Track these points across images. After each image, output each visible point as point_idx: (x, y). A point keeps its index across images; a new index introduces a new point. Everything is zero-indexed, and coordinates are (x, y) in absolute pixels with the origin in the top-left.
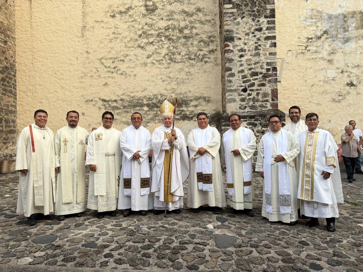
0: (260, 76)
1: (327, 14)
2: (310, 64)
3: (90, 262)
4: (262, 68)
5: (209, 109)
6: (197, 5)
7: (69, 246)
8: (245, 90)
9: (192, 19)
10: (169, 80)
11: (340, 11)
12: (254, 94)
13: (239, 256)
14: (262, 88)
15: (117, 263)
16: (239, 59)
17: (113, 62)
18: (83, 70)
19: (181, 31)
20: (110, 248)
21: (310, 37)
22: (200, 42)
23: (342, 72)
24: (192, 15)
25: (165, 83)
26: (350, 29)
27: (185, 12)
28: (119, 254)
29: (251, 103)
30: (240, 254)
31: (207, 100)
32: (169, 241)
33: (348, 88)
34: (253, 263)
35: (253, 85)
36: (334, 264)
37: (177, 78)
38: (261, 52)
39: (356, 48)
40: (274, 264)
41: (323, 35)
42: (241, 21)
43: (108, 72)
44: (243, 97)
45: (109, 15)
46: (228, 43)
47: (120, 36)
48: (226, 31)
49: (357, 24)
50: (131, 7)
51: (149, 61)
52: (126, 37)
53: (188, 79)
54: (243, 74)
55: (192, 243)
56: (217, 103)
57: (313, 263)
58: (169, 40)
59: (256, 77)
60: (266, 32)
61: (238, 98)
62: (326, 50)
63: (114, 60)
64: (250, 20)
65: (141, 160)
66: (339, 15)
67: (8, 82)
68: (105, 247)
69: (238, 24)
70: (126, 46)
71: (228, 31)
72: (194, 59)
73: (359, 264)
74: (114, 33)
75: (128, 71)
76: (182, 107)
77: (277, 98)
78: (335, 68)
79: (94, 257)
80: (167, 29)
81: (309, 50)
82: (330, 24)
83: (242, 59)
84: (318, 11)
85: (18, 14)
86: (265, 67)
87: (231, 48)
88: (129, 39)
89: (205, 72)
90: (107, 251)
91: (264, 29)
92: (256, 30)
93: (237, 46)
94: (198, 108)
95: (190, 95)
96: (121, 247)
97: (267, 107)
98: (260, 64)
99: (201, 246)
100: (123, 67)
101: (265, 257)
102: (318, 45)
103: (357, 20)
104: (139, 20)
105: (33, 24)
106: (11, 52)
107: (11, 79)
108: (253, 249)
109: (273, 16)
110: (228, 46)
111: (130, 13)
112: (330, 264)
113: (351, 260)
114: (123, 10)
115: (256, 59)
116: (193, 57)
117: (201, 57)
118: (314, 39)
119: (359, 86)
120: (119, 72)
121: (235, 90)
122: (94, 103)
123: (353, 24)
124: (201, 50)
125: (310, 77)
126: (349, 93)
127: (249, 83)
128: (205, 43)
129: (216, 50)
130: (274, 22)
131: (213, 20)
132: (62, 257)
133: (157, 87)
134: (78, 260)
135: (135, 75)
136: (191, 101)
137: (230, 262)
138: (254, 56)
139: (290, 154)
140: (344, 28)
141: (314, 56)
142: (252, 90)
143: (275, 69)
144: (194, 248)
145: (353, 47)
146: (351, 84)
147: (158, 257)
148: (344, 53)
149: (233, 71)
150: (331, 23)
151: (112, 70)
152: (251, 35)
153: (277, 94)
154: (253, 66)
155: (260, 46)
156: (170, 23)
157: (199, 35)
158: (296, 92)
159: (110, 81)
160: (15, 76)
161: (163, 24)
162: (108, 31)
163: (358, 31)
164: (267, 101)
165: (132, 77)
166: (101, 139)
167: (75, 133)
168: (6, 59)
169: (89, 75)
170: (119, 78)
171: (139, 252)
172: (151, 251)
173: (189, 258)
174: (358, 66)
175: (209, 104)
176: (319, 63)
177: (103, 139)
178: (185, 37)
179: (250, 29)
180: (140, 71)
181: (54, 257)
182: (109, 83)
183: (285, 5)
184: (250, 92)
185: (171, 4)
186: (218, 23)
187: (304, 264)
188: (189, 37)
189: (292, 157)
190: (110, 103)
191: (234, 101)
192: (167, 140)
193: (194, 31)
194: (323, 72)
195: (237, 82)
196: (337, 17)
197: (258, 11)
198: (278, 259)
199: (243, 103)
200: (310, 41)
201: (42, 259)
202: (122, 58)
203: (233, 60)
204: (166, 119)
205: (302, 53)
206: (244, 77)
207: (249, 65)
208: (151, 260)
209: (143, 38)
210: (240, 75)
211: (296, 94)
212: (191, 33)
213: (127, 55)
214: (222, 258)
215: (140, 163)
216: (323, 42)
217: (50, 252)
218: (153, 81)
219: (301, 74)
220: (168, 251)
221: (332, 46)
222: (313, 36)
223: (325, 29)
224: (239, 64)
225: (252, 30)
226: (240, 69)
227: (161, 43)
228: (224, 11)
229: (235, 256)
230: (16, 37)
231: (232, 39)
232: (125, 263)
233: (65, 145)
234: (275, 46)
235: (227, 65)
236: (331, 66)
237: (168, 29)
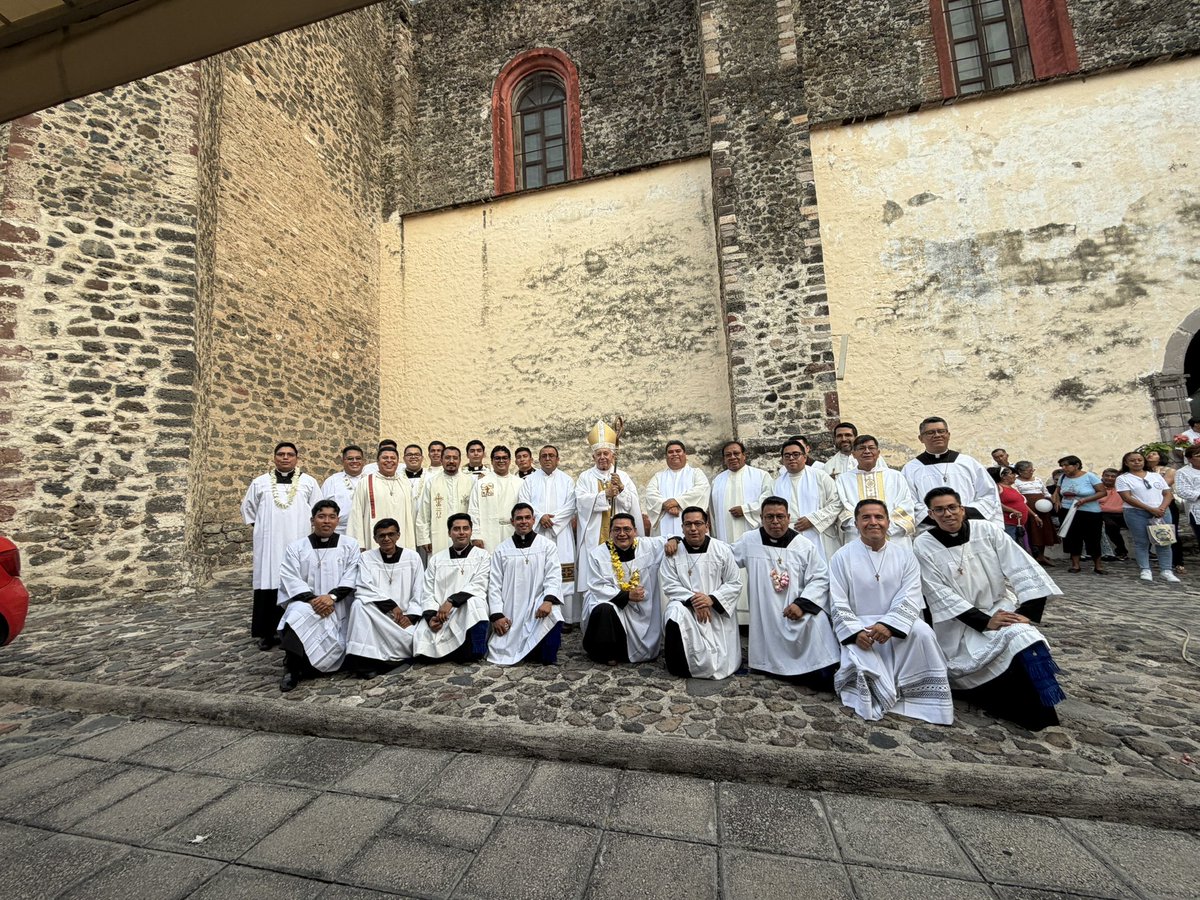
0: (801, 370)
1: (935, 244)
2: (904, 342)
3: (455, 708)
4: (802, 354)
5: (708, 437)
6: (676, 253)
7: (427, 680)
8: (772, 398)
9: (668, 278)
10: (631, 386)
11: (961, 235)
12: (791, 404)
13: (727, 712)
14: (806, 392)
15: (499, 713)
16: (758, 342)
17: (533, 363)
18: (484, 380)
19: (650, 300)
20: (494, 686)
21: (902, 290)
22: (684, 316)
23: (978, 352)
24: (668, 272)
25: (625, 392)
26: (987, 267)
27: (657, 268)
28: (506, 698)
29: (786, 422)
30: (729, 708)
31: (705, 420)
32: (599, 679)
33: (993, 383)
34: (752, 726)
35: (788, 387)
36: (926, 737)
37: (646, 383)
38: (799, 325)
39: (1005, 304)
40: (794, 732)
41: (928, 284)
42: (756, 273)
43: (525, 380)
44: (770, 410)
45: (526, 284)
46: (735, 314)
47: (545, 319)
48: (729, 294)
49: (1001, 256)
50: (561, 269)
51: (594, 356)
52: (554, 320)
53: (665, 383)
54: (767, 368)
55: (640, 684)
56: (722, 424)
57: (878, 733)
58: (629, 317)
59: (792, 373)
60: (808, 288)
61: (760, 414)
62: (939, 312)
63: (534, 359)
64: (774, 270)
65: (556, 529)
66: (961, 242)
67: (367, 407)
68: (486, 684)
69: (752, 278)
70: (554, 334)
71: (733, 292)
72: (676, 347)
73: (984, 741)
74: (534, 314)
75: (558, 377)
76: (656, 434)
77: (837, 410)
78: (961, 345)
79: (464, 702)
80: (625, 299)
81: (902, 315)
82: (942, 263)
83: (763, 340)
84: (914, 241)
85: (383, 297)
86: (810, 352)
87: (740, 322)
88: (559, 322)
89: (697, 368)
90: (487, 691)
91: (803, 283)
92: (788, 286)
93: (751, 318)
94: (686, 435)
95: (670, 411)
96: (513, 686)
97: (818, 429)
98: (799, 348)
99: (658, 691)
100: (549, 370)
101: (779, 716)
102: (920, 304)
103: (1001, 249)
104: (575, 289)
105: (407, 311)
106: (372, 358)
107: (371, 401)
108: (759, 701)
109: (819, 258)
110: (735, 319)
111: (560, 279)
112: (915, 738)
113: (965, 732)
114: (549, 274)
115: (790, 339)
116: (673, 343)
117: (687, 342)
118: (910, 294)
119: (1017, 380)
120: (543, 380)
121: (754, 399)
122: (501, 435)
123: (992, 256)
124: (688, 331)
125: (907, 367)
126: (996, 393)
127: (779, 385)
128: (694, 317)
129: (715, 328)
130: (821, 270)
131: (708, 275)
132: (411, 698)
133: (609, 400)
134: (436, 703)
135: (570, 383)
136: (673, 422)
137: (707, 723)
138: (787, 333)
139: (823, 514)
140: (974, 267)
141: (913, 326)
142: (787, 397)
143: (829, 355)
144: (643, 694)
145: (998, 301)
146: (1000, 375)
147: (573, 706)
148: (979, 316)
149: (747, 364)
150: (945, 259)
151: (532, 377)
152: (777, 297)
153: (837, 402)
154: (785, 353)
155: (796, 314)
156: (630, 288)
157: (682, 304)
158: (882, 397)
159: (527, 396)
160: (377, 396)
161: (618, 291)
162: (525, 311)
163: (1005, 269)
164: (818, 416)
165: (566, 386)
166: (492, 494)
167: (454, 483)
168: (364, 369)
169: (494, 388)
170: (542, 390)
171: (542, 696)
172: (563, 695)
173: (629, 712)
174: (1013, 337)
175: (708, 427)
176: (925, 337)
177: (495, 494)
178: (657, 311)
179: (775, 286)
180: (578, 374)
181: (398, 697)
182: (526, 399)
183: (844, 236)
184: (783, 401)
185: (629, 257)
186: (717, 280)
187: (858, 734)
188: (665, 310)
189: (826, 520)
190: (528, 434)
191: (753, 418)
192: (603, 492)
193: (674, 298)
194: (934, 354)
195: (756, 384)
196: (955, 247)
197: (789, 252)
198: (806, 722)
199: (769, 422)
200: (902, 297)
201: (378, 700)
202: (548, 355)
203: (745, 344)
204: (600, 454)
205: (888, 321)
206: (769, 373)
207: (777, 351)
208: (559, 710)
209: (584, 318)
210: (762, 370)
211: (881, 400)
212: (668, 302)
213: (557, 350)
214: (692, 713)
215: (554, 538)
216: (930, 298)
217: (393, 689)
218: (603, 391)
219: (889, 362)
220: (593, 697)
221: (951, 303)
222: (908, 288)
223: (932, 272)
224: (757, 350)
225: (779, 287)
226: (761, 358)
227: (615, 323)
228: (724, 258)
229: (719, 713)
230: (381, 333)
231: (741, 307)
232: (512, 713)
233: (439, 505)
234: (827, 313)
235: (735, 353)
236: (950, 343)
237: (627, 299)
